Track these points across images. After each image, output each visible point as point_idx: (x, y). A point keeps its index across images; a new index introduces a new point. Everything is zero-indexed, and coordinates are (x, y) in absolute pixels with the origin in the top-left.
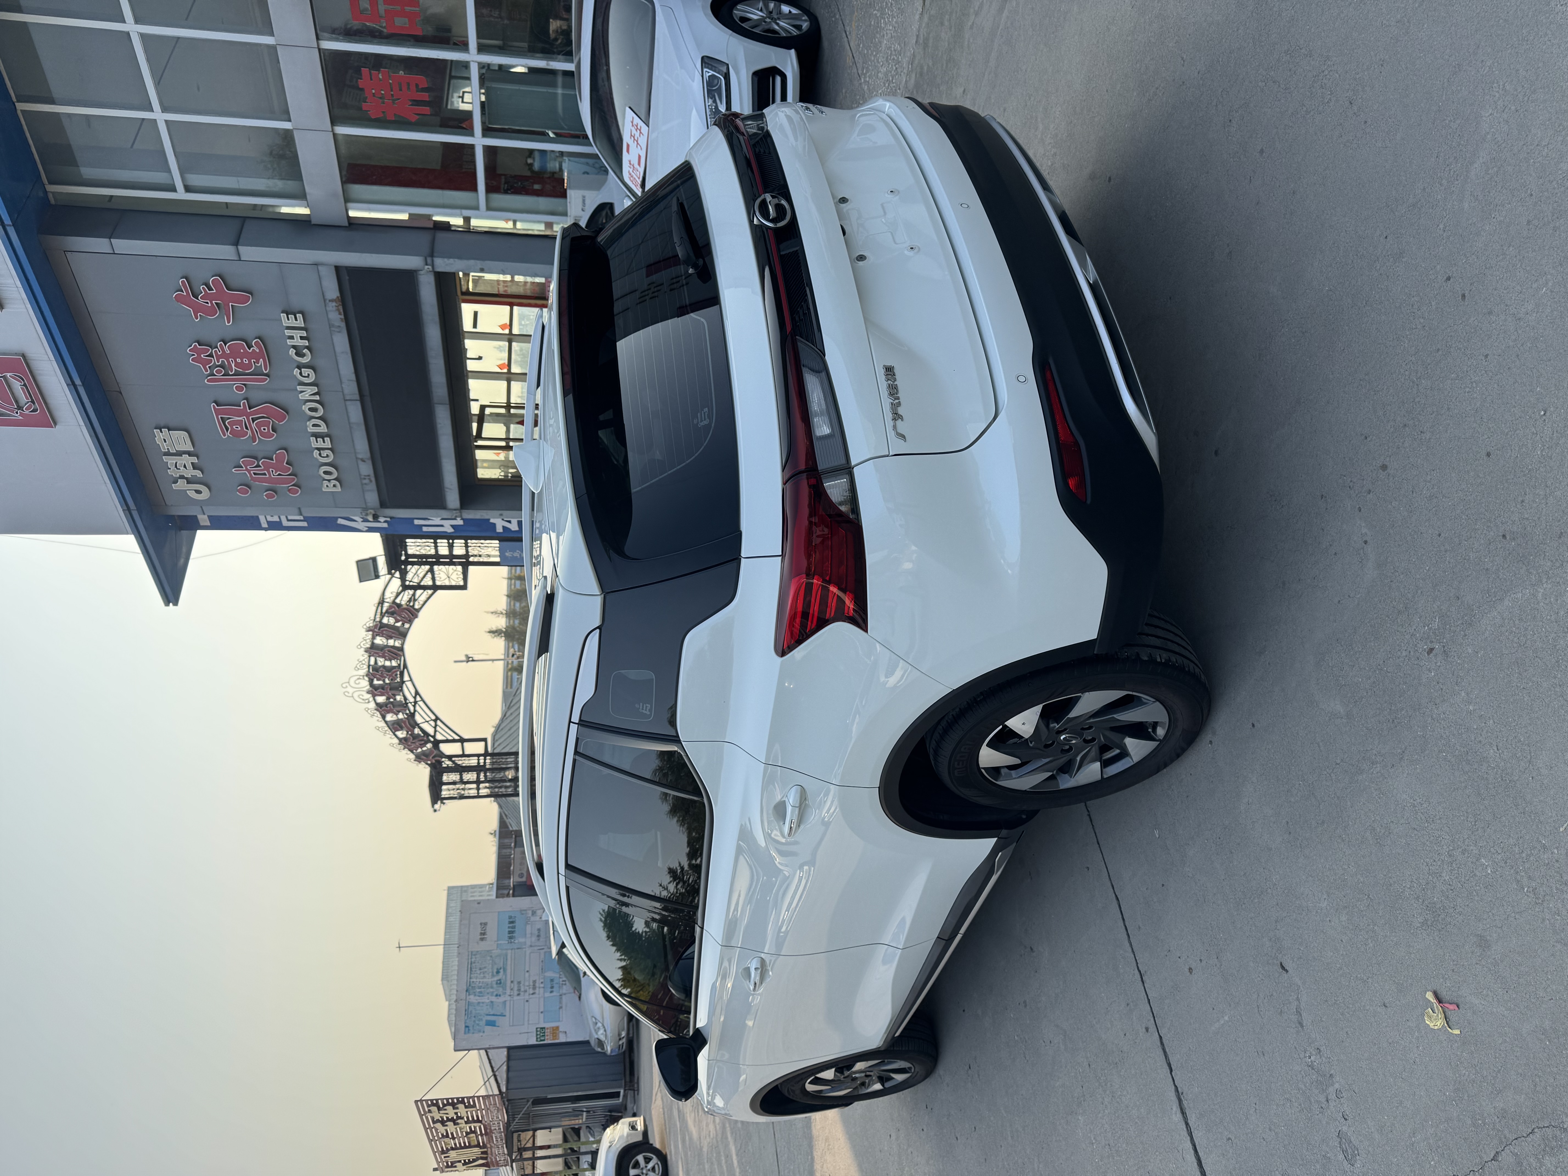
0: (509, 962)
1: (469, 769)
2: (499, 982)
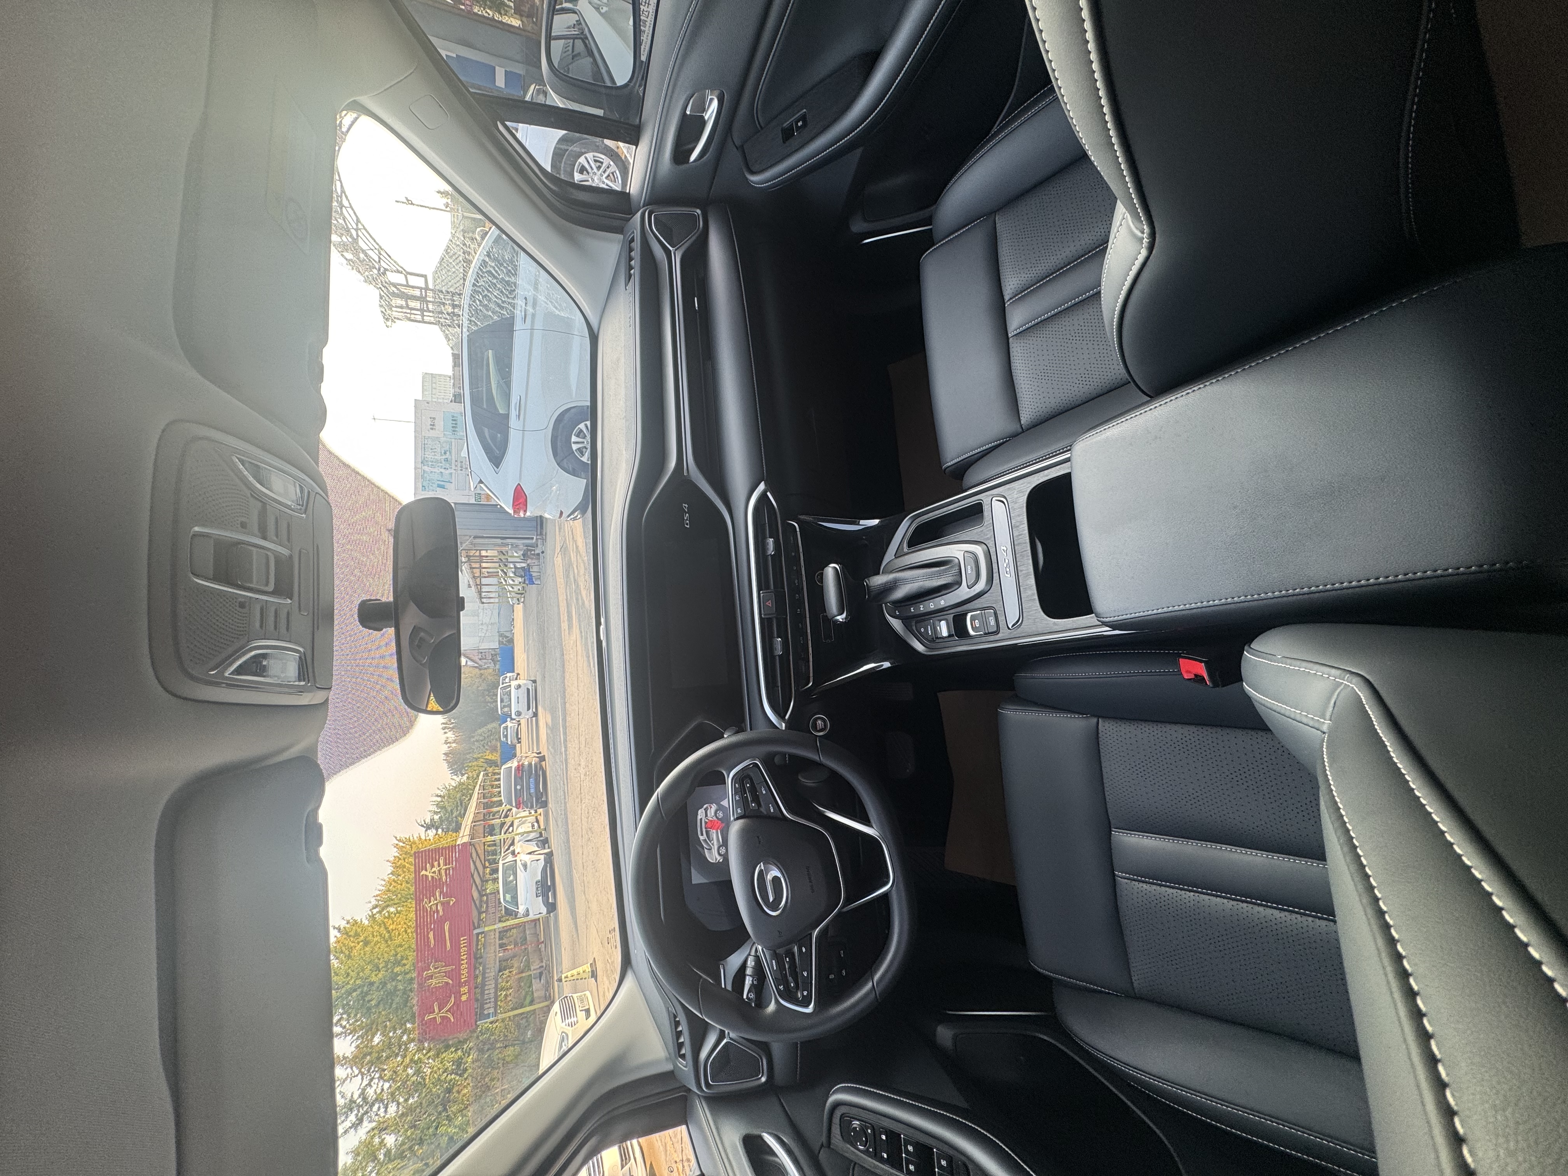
0: (453, 447)
1: (414, 298)
2: (446, 460)
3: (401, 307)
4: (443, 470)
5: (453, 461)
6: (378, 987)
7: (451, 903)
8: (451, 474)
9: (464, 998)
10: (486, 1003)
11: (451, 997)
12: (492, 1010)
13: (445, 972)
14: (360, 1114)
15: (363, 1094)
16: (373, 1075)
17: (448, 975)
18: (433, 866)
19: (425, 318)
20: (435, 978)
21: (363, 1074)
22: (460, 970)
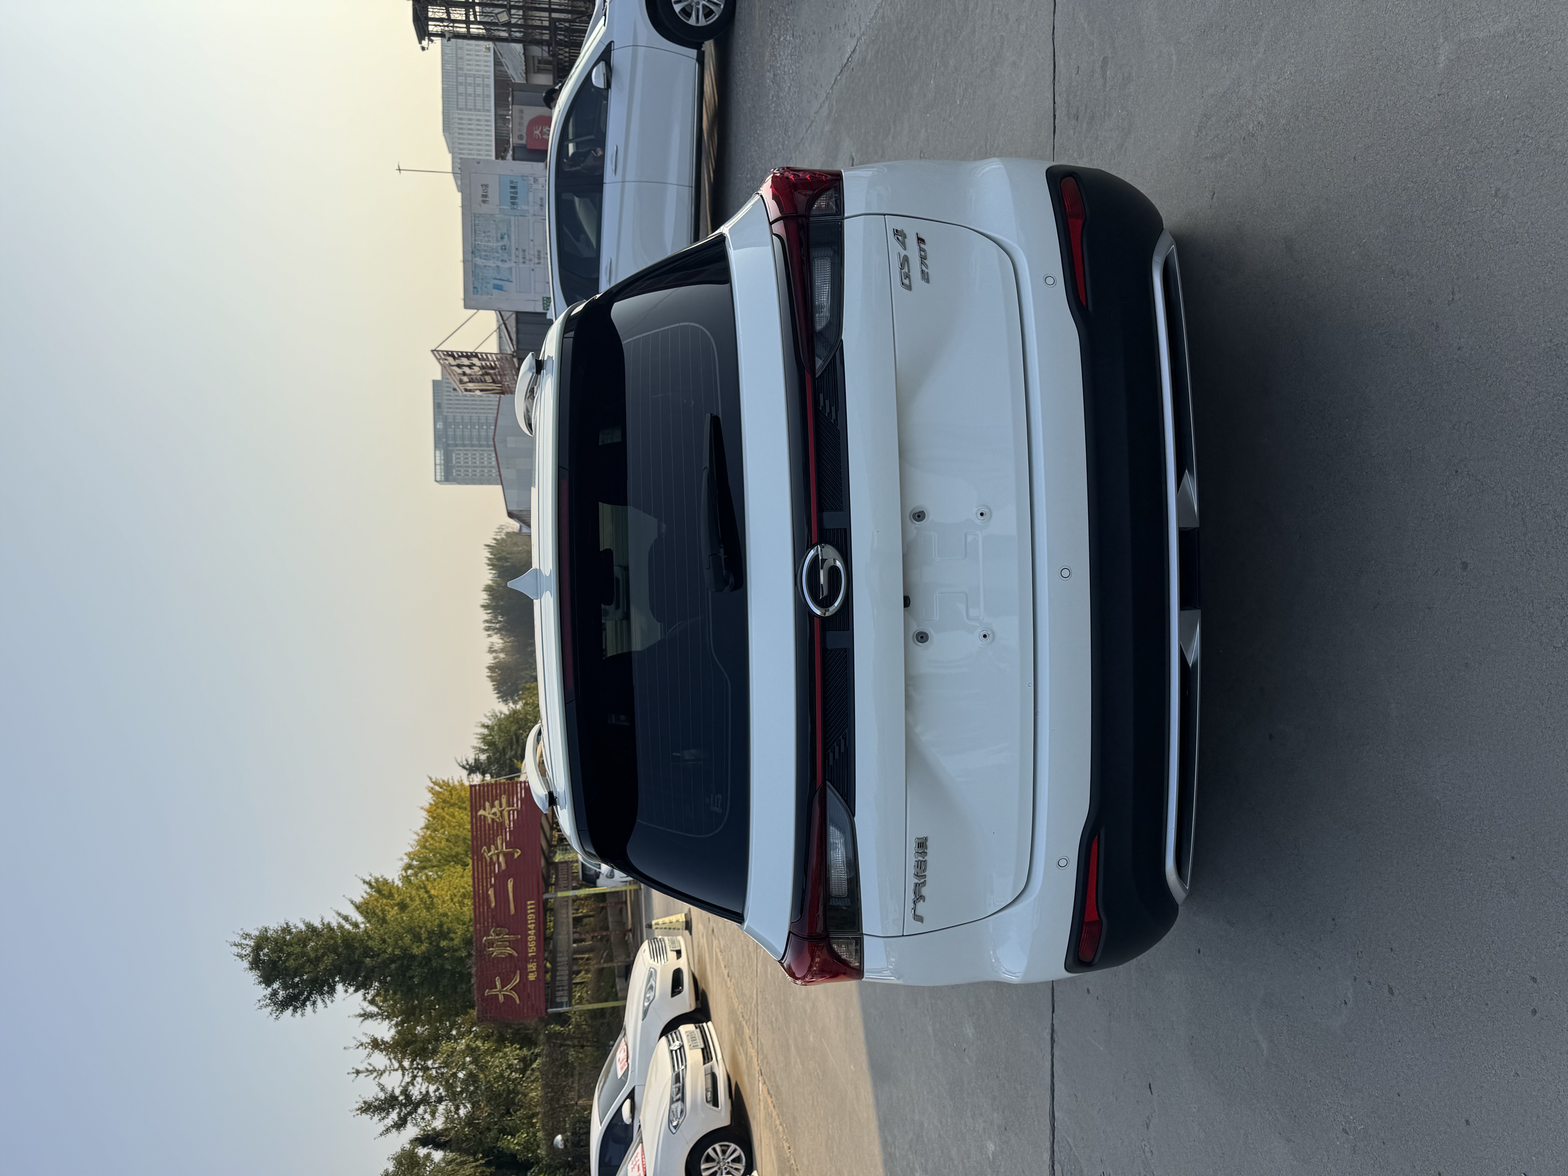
0: (513, 229)
2: (504, 248)
3: (441, 20)
4: (500, 264)
5: (513, 249)
6: (421, 963)
7: (516, 855)
8: (510, 269)
9: (532, 977)
10: (559, 991)
11: (515, 973)
12: (565, 999)
13: (509, 941)
14: (402, 1114)
15: (405, 1092)
16: (415, 1072)
17: (513, 945)
18: (492, 806)
19: (471, 30)
20: (497, 946)
21: (403, 1069)
22: (527, 941)
